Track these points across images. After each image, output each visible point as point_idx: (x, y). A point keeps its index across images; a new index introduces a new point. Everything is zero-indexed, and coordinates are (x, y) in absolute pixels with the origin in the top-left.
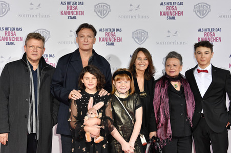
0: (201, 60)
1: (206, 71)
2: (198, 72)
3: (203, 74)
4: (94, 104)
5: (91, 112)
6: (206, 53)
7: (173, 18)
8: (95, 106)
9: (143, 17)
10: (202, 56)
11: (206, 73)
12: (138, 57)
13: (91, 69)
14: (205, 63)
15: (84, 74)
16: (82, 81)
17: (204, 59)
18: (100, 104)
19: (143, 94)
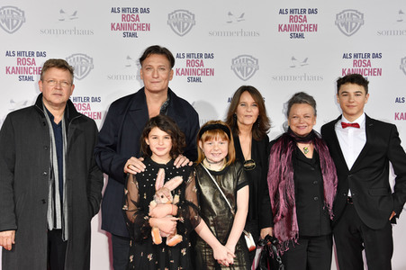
0: (348, 106)
1: (357, 126)
2: (343, 127)
3: (351, 130)
4: (166, 180)
5: (161, 194)
6: (357, 94)
7: (301, 36)
8: (168, 183)
9: (250, 34)
10: (350, 99)
11: (356, 129)
12: (241, 101)
13: (162, 122)
14: (354, 111)
15: (149, 131)
16: (147, 141)
17: (353, 104)
18: (176, 181)
19: (250, 165)
